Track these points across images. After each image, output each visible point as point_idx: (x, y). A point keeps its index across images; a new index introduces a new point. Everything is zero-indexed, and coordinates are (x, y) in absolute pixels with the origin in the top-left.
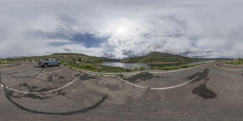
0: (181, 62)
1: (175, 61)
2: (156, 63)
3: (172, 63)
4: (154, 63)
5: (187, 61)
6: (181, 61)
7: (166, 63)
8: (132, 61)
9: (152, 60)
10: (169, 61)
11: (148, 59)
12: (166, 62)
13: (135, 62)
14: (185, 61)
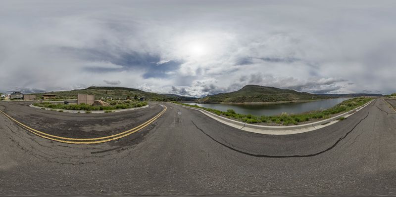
0: (293, 101)
1: (282, 100)
2: (250, 103)
3: (277, 102)
4: (246, 103)
5: (302, 99)
6: (293, 99)
7: (267, 103)
8: (213, 101)
9: (243, 99)
10: (271, 100)
11: (238, 97)
12: (266, 101)
13: (217, 102)
14: (299, 100)
